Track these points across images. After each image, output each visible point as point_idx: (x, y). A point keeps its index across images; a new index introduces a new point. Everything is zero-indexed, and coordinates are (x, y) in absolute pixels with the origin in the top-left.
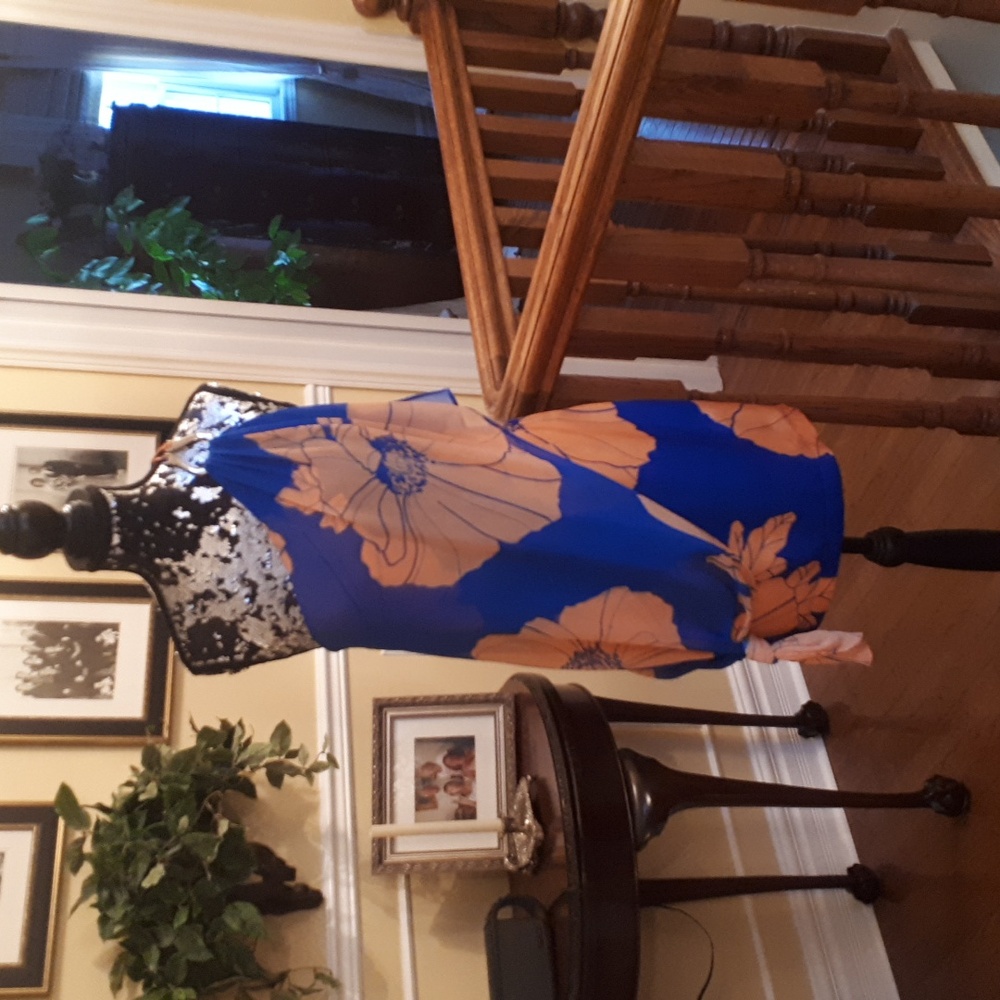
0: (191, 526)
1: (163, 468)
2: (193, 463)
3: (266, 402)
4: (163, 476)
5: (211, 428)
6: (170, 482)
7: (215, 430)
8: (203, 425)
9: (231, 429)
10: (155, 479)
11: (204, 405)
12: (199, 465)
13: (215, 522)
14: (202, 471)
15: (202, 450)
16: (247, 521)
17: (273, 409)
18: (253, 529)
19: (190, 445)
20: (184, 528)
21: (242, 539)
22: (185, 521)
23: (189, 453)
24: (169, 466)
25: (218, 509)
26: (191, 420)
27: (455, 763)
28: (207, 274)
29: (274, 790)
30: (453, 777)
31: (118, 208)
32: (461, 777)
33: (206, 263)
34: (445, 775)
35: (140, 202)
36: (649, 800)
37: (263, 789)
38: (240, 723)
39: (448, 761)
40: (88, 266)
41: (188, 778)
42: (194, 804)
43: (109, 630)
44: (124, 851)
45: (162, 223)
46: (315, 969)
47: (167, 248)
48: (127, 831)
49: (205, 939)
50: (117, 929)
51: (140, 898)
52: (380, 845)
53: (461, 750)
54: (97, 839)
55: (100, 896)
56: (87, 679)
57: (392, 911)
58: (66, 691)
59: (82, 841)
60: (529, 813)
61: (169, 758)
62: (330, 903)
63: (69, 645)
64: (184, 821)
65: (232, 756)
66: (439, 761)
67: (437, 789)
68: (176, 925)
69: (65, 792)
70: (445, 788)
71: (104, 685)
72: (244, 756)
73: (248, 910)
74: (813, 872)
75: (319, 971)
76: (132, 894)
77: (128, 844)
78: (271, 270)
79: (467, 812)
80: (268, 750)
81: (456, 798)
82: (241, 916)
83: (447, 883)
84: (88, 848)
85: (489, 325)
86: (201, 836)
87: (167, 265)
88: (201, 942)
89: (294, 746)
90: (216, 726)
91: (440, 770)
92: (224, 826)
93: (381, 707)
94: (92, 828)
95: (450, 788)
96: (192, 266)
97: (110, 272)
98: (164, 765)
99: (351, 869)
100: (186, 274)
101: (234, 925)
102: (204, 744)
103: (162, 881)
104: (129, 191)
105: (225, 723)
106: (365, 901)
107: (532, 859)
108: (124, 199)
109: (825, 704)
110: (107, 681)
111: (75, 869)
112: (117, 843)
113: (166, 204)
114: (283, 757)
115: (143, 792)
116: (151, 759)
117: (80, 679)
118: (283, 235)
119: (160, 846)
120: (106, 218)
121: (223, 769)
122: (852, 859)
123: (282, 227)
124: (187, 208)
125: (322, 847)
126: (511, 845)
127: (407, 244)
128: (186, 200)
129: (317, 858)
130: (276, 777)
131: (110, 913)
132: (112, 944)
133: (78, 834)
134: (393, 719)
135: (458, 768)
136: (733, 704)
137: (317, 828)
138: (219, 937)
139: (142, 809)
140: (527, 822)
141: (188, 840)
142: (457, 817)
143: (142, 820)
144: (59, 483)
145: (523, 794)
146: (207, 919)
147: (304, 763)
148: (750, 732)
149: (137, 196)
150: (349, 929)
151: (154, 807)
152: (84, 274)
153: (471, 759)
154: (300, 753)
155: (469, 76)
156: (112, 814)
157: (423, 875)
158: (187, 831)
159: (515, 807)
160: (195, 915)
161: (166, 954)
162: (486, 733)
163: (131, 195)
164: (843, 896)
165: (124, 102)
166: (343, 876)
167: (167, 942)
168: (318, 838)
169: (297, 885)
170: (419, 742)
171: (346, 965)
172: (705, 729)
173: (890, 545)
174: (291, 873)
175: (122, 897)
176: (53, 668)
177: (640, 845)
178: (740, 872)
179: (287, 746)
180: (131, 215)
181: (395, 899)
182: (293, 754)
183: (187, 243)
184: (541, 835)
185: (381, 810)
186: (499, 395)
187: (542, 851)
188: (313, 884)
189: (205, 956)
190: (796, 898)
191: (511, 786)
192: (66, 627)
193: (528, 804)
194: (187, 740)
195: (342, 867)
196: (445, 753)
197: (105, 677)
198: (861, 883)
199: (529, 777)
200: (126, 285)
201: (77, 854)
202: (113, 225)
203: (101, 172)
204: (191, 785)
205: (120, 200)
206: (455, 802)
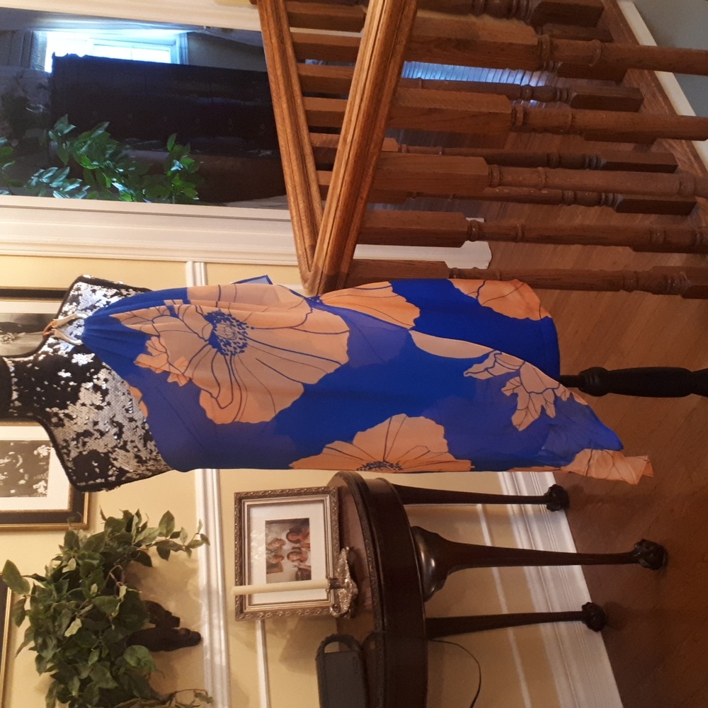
0: (72, 383)
1: (51, 340)
2: (73, 336)
3: (127, 288)
4: (51, 346)
5: (85, 309)
6: (56, 351)
7: (89, 311)
8: (79, 308)
9: (101, 309)
10: (45, 348)
11: (80, 292)
12: (77, 337)
13: (90, 380)
14: (79, 342)
15: (80, 326)
16: (114, 379)
17: (133, 293)
18: (119, 384)
19: (71, 322)
20: (67, 385)
21: (110, 392)
22: (68, 380)
23: (70, 328)
24: (55, 338)
25: (92, 370)
26: (71, 304)
27: (295, 538)
28: (123, 178)
29: (164, 560)
30: (294, 548)
31: (57, 131)
32: (299, 548)
33: (121, 170)
34: (288, 547)
35: (73, 127)
36: (433, 563)
37: (156, 560)
38: (138, 514)
39: (290, 537)
40: (37, 175)
41: (98, 555)
42: (102, 574)
43: (44, 446)
44: (52, 610)
45: (89, 142)
46: (194, 690)
47: (92, 160)
48: (55, 593)
49: (111, 673)
50: (49, 666)
51: (64, 643)
52: (241, 600)
53: (299, 528)
54: (33, 600)
55: (36, 642)
56: (27, 482)
57: (252, 646)
58: (13, 491)
59: (24, 601)
60: (348, 574)
61: (84, 540)
62: (206, 641)
63: (15, 457)
64: (94, 587)
65: (132, 537)
66: (284, 537)
67: (283, 558)
68: (90, 663)
69: (10, 566)
70: (288, 557)
71: (40, 486)
72: (141, 537)
73: (142, 651)
74: (558, 610)
75: (198, 692)
76: (59, 640)
77: (55, 604)
78: (169, 174)
79: (304, 574)
80: (158, 532)
81: (296, 563)
82: (138, 655)
83: (291, 624)
84: (27, 606)
85: (304, 222)
86: (107, 598)
87: (93, 172)
88: (108, 675)
89: (176, 530)
90: (120, 516)
91: (284, 543)
92: (123, 590)
93: (240, 499)
94: (30, 593)
95: (291, 556)
96: (112, 173)
97: (52, 178)
98: (81, 545)
99: (222, 616)
100: (107, 179)
101: (132, 663)
102: (110, 530)
103: (80, 630)
104: (65, 119)
105: (126, 513)
106: (231, 638)
107: (350, 608)
108: (61, 125)
109: (566, 486)
110: (42, 483)
111: (19, 623)
112: (48, 602)
113: (91, 127)
114: (168, 538)
115: (66, 566)
116: (71, 542)
117: (22, 482)
118: (178, 148)
119: (77, 606)
120: (49, 140)
121: (126, 546)
122: (586, 598)
123: (178, 141)
124: (107, 130)
125: (200, 601)
126: (336, 597)
127: (269, 152)
128: (106, 124)
129: (197, 608)
130: (164, 551)
131: (44, 654)
132: (46, 675)
133: (21, 597)
134: (249, 507)
135: (298, 541)
136: (500, 488)
137: (197, 587)
138: (122, 670)
139: (65, 578)
140: (346, 580)
141: (97, 601)
142: (297, 578)
143: (66, 587)
144: (6, 338)
145: (343, 561)
146: (112, 658)
147: (184, 542)
148: (512, 508)
149: (70, 123)
150: (220, 660)
151: (74, 577)
152: (34, 180)
153: (307, 535)
154: (181, 534)
155: (291, 35)
156: (45, 582)
157: (274, 619)
158: (97, 595)
159: (338, 570)
160: (104, 656)
161: (85, 683)
162: (318, 516)
163: (66, 122)
164: (580, 626)
165: (61, 54)
166: (215, 622)
167: (84, 675)
168: (197, 593)
169: (182, 629)
170: (269, 523)
171: (218, 686)
172: (479, 506)
173: (597, 380)
174: (177, 620)
175: (52, 643)
176: (3, 475)
177: (428, 597)
178: (505, 611)
179: (171, 530)
180: (66, 137)
181: (254, 636)
182: (176, 535)
183: (107, 156)
184: (356, 590)
185: (242, 575)
186: (310, 275)
187: (357, 601)
188: (193, 628)
189: (112, 685)
190: (546, 628)
191: (335, 554)
192: (12, 444)
193: (347, 568)
194: (99, 527)
195: (215, 615)
196: (288, 531)
197: (40, 480)
198: (592, 616)
199: (348, 548)
200: (64, 188)
201: (20, 611)
202: (54, 144)
203: (46, 105)
204: (101, 561)
205: (59, 126)
206: (295, 566)
